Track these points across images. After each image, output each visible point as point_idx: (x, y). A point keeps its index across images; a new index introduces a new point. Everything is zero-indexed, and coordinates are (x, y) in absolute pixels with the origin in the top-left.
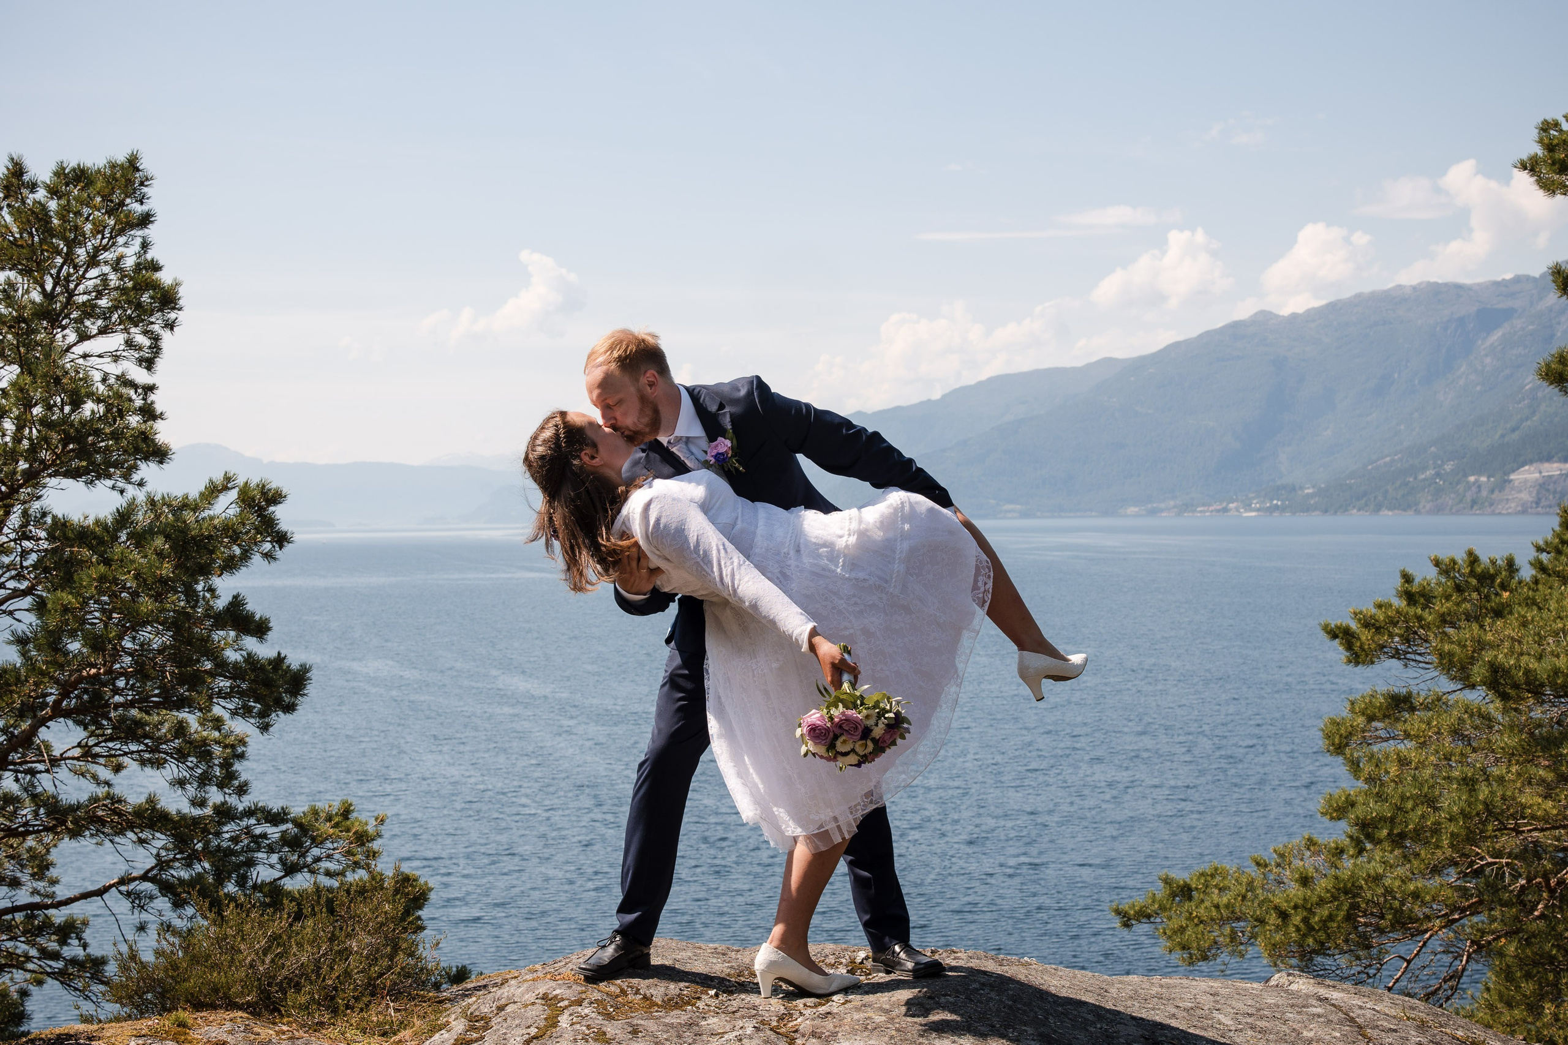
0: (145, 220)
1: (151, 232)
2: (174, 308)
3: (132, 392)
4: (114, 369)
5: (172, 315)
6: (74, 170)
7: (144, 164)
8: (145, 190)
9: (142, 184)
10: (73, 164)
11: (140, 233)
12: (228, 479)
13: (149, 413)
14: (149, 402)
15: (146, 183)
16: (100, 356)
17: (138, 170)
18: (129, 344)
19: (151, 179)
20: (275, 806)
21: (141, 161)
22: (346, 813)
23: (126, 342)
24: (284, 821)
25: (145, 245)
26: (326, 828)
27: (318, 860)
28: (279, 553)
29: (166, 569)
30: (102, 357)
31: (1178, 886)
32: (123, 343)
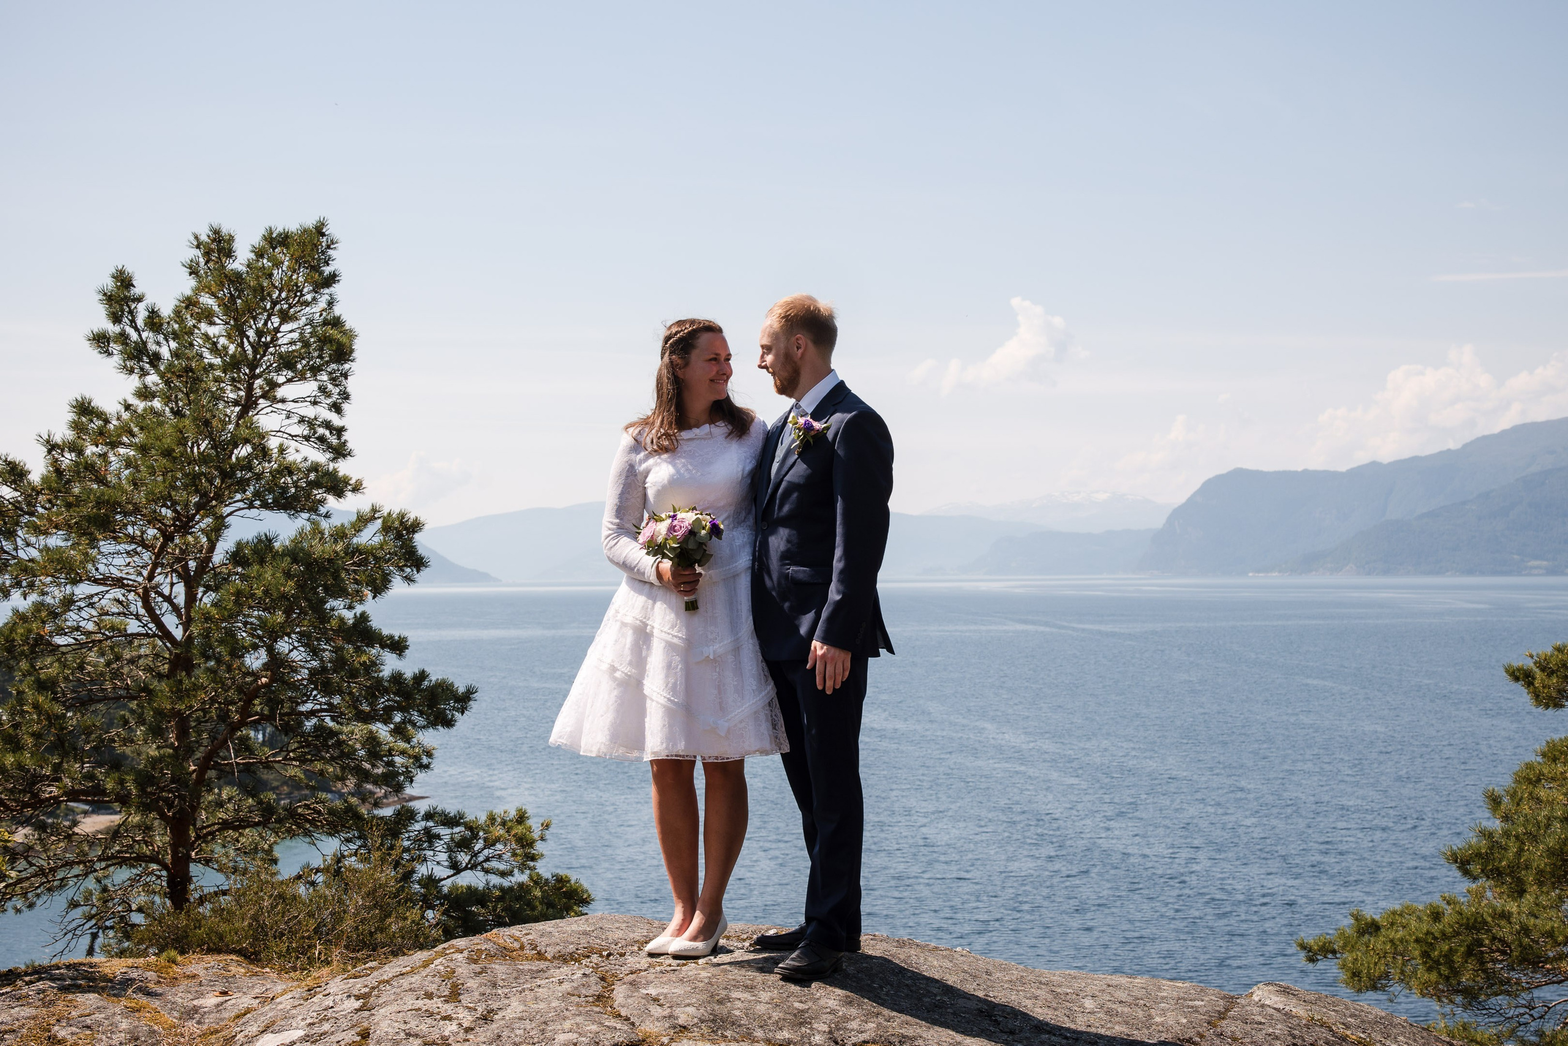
0: (331, 280)
1: (336, 289)
2: (349, 360)
3: (327, 433)
4: (310, 412)
5: (346, 366)
6: (280, 235)
7: (331, 230)
8: (330, 252)
9: (328, 247)
10: (280, 229)
11: (326, 291)
12: (374, 510)
13: (340, 452)
14: (343, 441)
15: (332, 246)
16: (293, 401)
17: (323, 235)
18: (322, 389)
19: (337, 243)
20: (451, 809)
21: (328, 227)
22: (521, 818)
23: (320, 388)
24: (458, 824)
25: (330, 304)
26: (499, 831)
27: (487, 859)
28: (417, 576)
29: (290, 587)
30: (297, 402)
31: (1366, 924)
32: (316, 389)
